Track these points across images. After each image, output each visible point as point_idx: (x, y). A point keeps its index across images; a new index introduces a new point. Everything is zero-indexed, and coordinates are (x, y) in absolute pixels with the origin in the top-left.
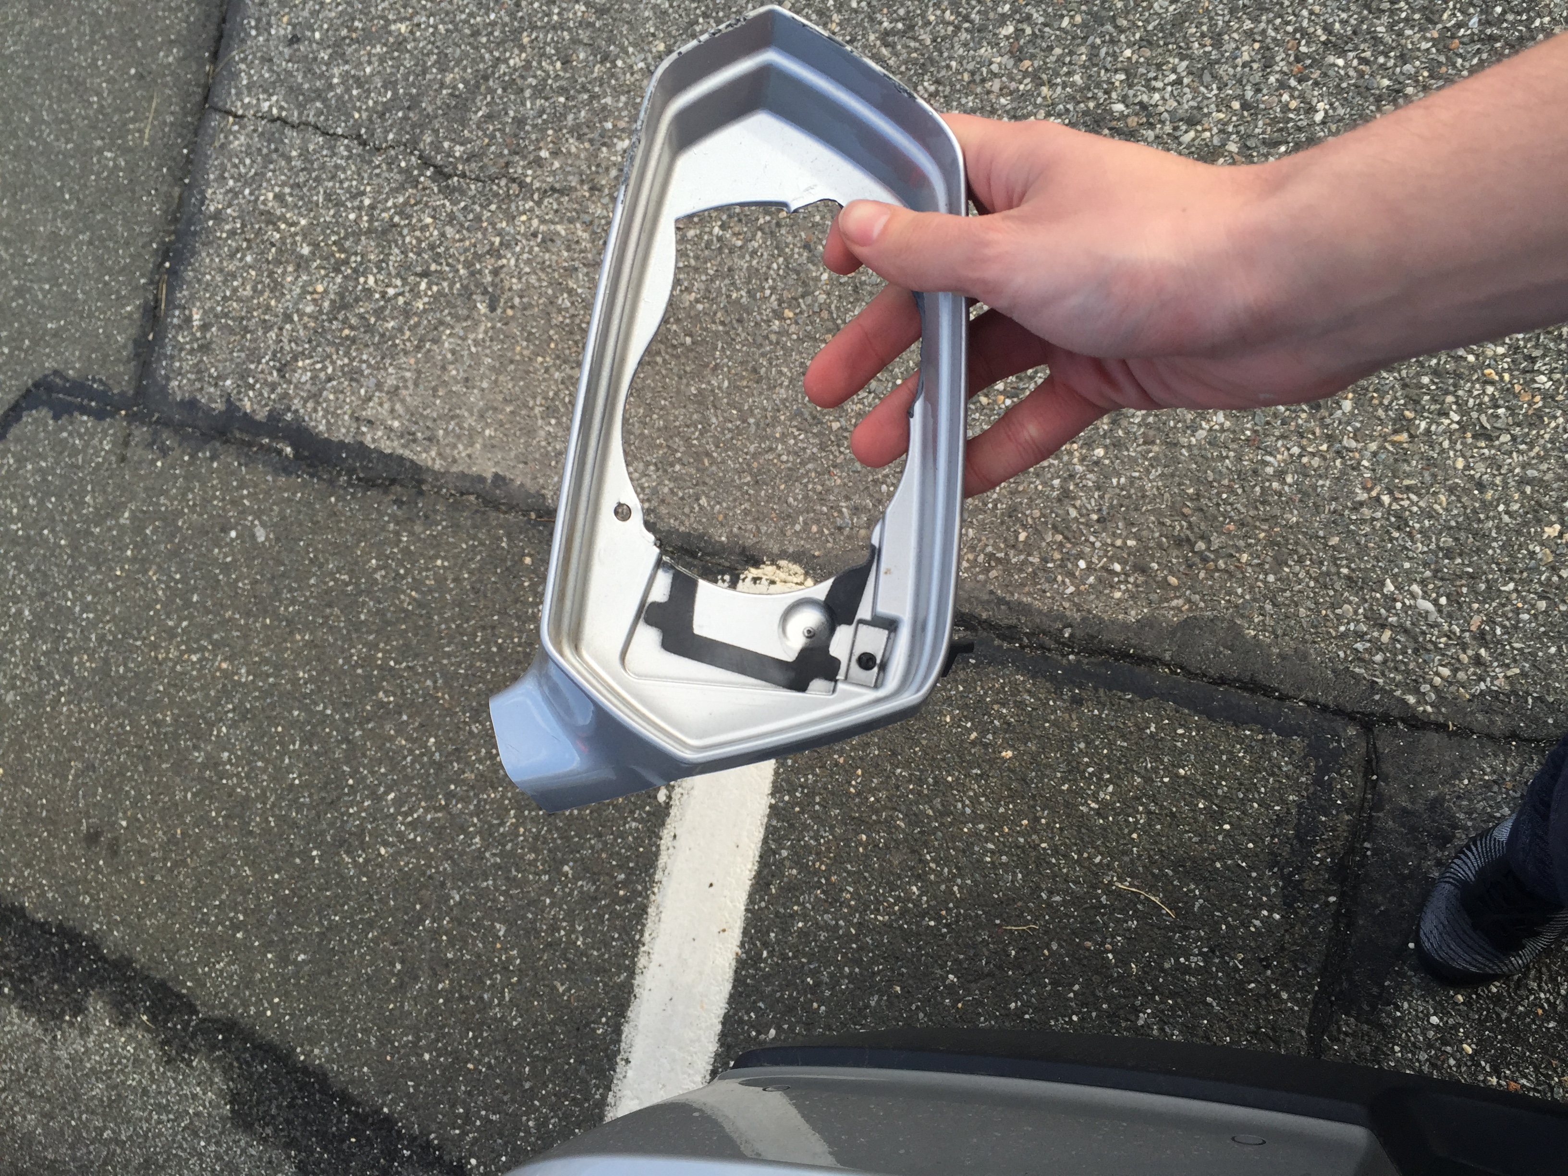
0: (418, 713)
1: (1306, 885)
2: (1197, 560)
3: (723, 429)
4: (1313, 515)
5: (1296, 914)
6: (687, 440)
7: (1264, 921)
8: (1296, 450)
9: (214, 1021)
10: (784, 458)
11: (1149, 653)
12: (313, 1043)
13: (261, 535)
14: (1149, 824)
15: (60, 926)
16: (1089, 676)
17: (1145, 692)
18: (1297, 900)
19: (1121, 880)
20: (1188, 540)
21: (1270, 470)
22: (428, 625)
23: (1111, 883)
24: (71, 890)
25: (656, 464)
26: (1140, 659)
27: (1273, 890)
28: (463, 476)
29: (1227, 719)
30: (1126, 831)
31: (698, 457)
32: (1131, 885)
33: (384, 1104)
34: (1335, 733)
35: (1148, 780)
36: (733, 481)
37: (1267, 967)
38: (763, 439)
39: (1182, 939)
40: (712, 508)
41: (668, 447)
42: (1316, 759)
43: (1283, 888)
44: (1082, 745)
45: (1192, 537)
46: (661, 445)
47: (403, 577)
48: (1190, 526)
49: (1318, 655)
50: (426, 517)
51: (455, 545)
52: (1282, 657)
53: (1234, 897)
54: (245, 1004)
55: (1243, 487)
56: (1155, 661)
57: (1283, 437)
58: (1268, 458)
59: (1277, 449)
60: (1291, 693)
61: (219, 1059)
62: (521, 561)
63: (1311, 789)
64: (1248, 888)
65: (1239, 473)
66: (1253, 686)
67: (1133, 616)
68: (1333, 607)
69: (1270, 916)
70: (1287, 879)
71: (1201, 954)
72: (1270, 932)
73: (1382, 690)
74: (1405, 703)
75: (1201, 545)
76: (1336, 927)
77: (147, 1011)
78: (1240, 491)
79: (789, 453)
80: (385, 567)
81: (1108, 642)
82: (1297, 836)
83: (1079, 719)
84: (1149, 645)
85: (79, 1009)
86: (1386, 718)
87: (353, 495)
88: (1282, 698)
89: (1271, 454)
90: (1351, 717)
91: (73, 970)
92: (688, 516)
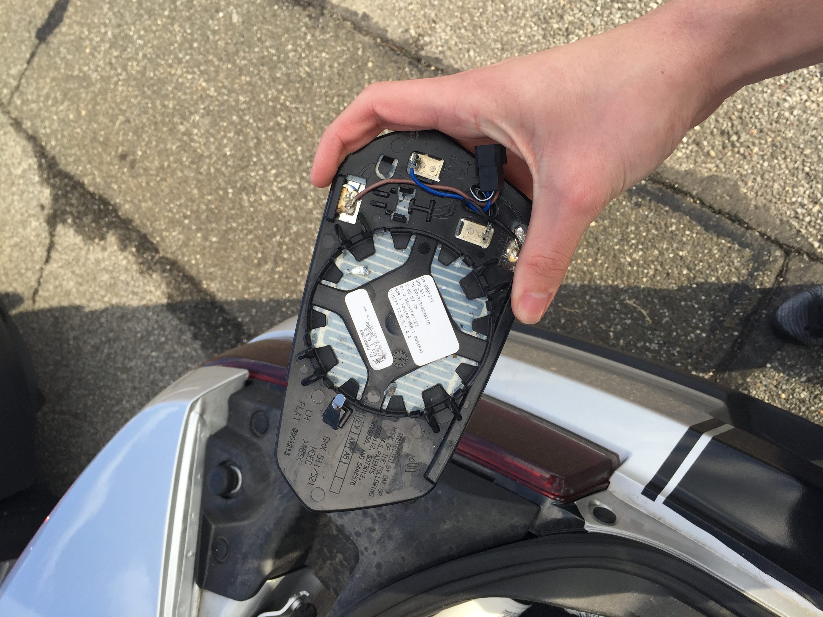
0: (296, 132)
1: (725, 324)
2: (729, 145)
3: (494, 14)
4: (801, 135)
5: (714, 336)
6: (472, 16)
7: (697, 336)
8: (805, 97)
9: (167, 259)
10: (522, 38)
11: (685, 189)
12: (212, 280)
13: (235, 18)
14: (654, 276)
15: (100, 197)
16: (649, 193)
17: (676, 208)
18: (717, 329)
19: (630, 299)
20: (728, 133)
21: (787, 105)
22: (311, 88)
23: (624, 300)
24: (109, 180)
25: (451, 27)
26: (679, 191)
27: (707, 322)
28: (347, 10)
29: (715, 232)
30: (641, 276)
31: (475, 27)
32: (634, 303)
33: (239, 317)
34: (769, 252)
35: (661, 253)
36: (490, 45)
37: (690, 357)
38: (513, 25)
39: (651, 334)
40: (475, 57)
41: (461, 18)
42: (754, 263)
43: (713, 322)
44: (633, 228)
45: (731, 132)
46: (457, 16)
47: (304, 58)
48: (733, 125)
49: (775, 210)
50: (323, 28)
51: (334, 47)
52: (756, 207)
53: (686, 321)
54: (183, 255)
55: (768, 111)
56: (687, 194)
57: (800, 88)
58: (788, 98)
59: (795, 95)
60: (754, 227)
61: (166, 277)
62: (366, 64)
63: (746, 277)
64: (694, 318)
65: (769, 102)
66: (735, 219)
67: (684, 167)
68: (793, 186)
69: (700, 334)
70: (716, 319)
71: (658, 343)
72: (698, 342)
73: (803, 236)
74: (812, 245)
75: (734, 138)
76: (732, 347)
77: (136, 246)
78: (766, 113)
79: (525, 36)
80: (295, 51)
81: (666, 178)
82: (729, 299)
83: (636, 214)
84: (687, 185)
85: (103, 238)
86: (799, 251)
87: (287, 7)
88: (748, 228)
89: (790, 96)
90: (781, 246)
91: (103, 218)
92: (461, 60)
